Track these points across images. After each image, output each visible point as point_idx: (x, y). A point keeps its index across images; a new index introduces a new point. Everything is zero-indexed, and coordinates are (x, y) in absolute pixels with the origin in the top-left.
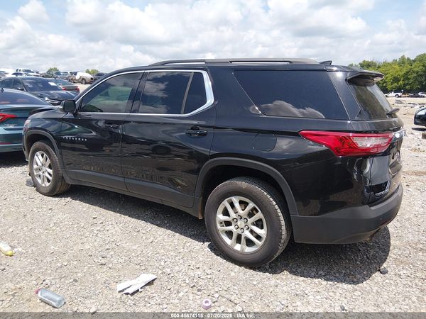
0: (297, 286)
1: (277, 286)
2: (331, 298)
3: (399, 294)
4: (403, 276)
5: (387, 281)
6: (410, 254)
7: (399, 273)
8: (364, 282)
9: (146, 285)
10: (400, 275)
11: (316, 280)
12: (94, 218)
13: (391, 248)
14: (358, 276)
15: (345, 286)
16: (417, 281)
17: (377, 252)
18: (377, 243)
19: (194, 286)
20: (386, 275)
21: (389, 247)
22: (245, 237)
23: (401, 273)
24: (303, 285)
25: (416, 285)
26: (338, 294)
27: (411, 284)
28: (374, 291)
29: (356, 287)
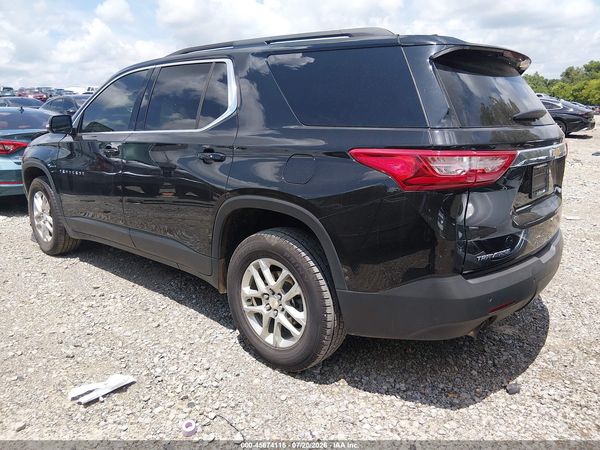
0: (350, 406)
1: (317, 404)
2: (400, 430)
3: (527, 430)
4: (547, 399)
5: (514, 407)
6: (573, 361)
7: (541, 393)
8: (471, 407)
9: (114, 392)
10: (542, 397)
11: (387, 398)
12: (95, 288)
13: (543, 349)
14: (464, 395)
15: (434, 410)
16: (567, 410)
17: (514, 356)
18: (520, 340)
19: (186, 397)
20: (517, 395)
21: (540, 347)
22: (279, 323)
23: (545, 393)
24: (363, 404)
25: (565, 417)
26: (416, 424)
27: (554, 414)
28: (484, 423)
29: (453, 413)
